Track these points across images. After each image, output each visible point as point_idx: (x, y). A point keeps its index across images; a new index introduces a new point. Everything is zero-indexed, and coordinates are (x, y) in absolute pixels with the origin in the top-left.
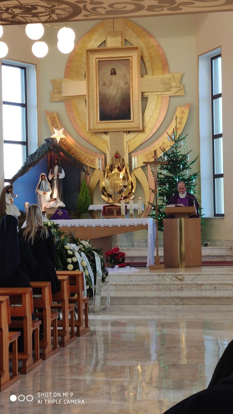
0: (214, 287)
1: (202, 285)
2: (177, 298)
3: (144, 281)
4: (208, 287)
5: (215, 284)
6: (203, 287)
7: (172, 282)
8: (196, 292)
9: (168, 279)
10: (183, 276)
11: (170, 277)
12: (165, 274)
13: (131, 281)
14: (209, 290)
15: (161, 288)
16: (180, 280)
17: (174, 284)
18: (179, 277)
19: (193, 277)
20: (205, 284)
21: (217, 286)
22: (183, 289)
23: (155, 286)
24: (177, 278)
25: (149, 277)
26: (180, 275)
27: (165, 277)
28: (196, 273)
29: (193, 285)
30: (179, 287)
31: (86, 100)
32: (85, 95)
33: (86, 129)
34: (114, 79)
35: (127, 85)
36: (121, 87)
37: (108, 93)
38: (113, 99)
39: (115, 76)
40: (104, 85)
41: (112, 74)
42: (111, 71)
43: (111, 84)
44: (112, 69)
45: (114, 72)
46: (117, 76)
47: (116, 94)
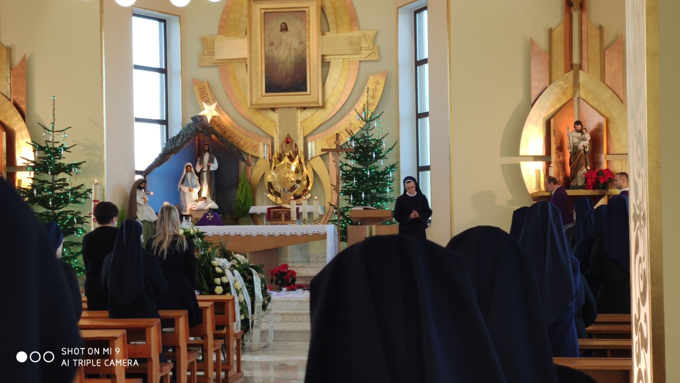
31: (246, 65)
32: (246, 58)
33: (246, 103)
34: (284, 37)
35: (302, 45)
36: (294, 48)
37: (277, 56)
38: (284, 63)
39: (286, 32)
40: (271, 45)
41: (282, 30)
42: (281, 26)
43: (280, 44)
44: (283, 23)
45: (285, 27)
46: (288, 32)
47: (287, 57)
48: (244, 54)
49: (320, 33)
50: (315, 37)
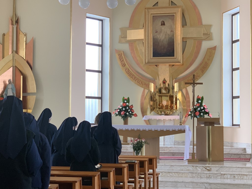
0: (234, 176)
1: (224, 174)
2: (206, 183)
3: (182, 170)
4: (229, 176)
5: (234, 174)
6: (225, 176)
7: (202, 172)
8: (220, 179)
9: (200, 170)
10: (211, 167)
11: (201, 168)
12: (197, 165)
13: (173, 170)
14: (230, 179)
15: (194, 176)
16: (209, 170)
17: (204, 173)
18: (208, 168)
19: (218, 168)
20: (226, 174)
21: (236, 176)
22: (210, 177)
23: (190, 174)
24: (206, 168)
25: (186, 167)
26: (208, 167)
27: (197, 168)
28: (220, 166)
29: (218, 175)
30: (208, 175)
31: (143, 43)
32: (143, 39)
33: (143, 62)
34: (163, 28)
35: (172, 33)
36: (168, 34)
37: (159, 38)
38: (162, 42)
39: (164, 26)
40: (156, 33)
41: (162, 25)
42: (161, 23)
43: (161, 32)
44: (162, 21)
45: (163, 23)
46: (165, 26)
47: (164, 39)
48: (142, 37)
49: (182, 27)
50: (179, 28)
